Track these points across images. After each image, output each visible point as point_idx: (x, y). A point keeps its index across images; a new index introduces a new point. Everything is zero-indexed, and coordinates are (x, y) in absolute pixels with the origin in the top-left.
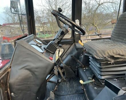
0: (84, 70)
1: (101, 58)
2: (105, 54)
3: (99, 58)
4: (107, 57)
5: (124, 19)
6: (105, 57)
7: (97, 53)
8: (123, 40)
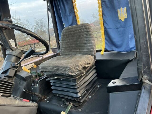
0: (47, 101)
1: (77, 73)
2: (79, 67)
3: (74, 74)
4: (81, 70)
5: (69, 33)
6: (80, 71)
7: (71, 69)
8: (77, 52)
